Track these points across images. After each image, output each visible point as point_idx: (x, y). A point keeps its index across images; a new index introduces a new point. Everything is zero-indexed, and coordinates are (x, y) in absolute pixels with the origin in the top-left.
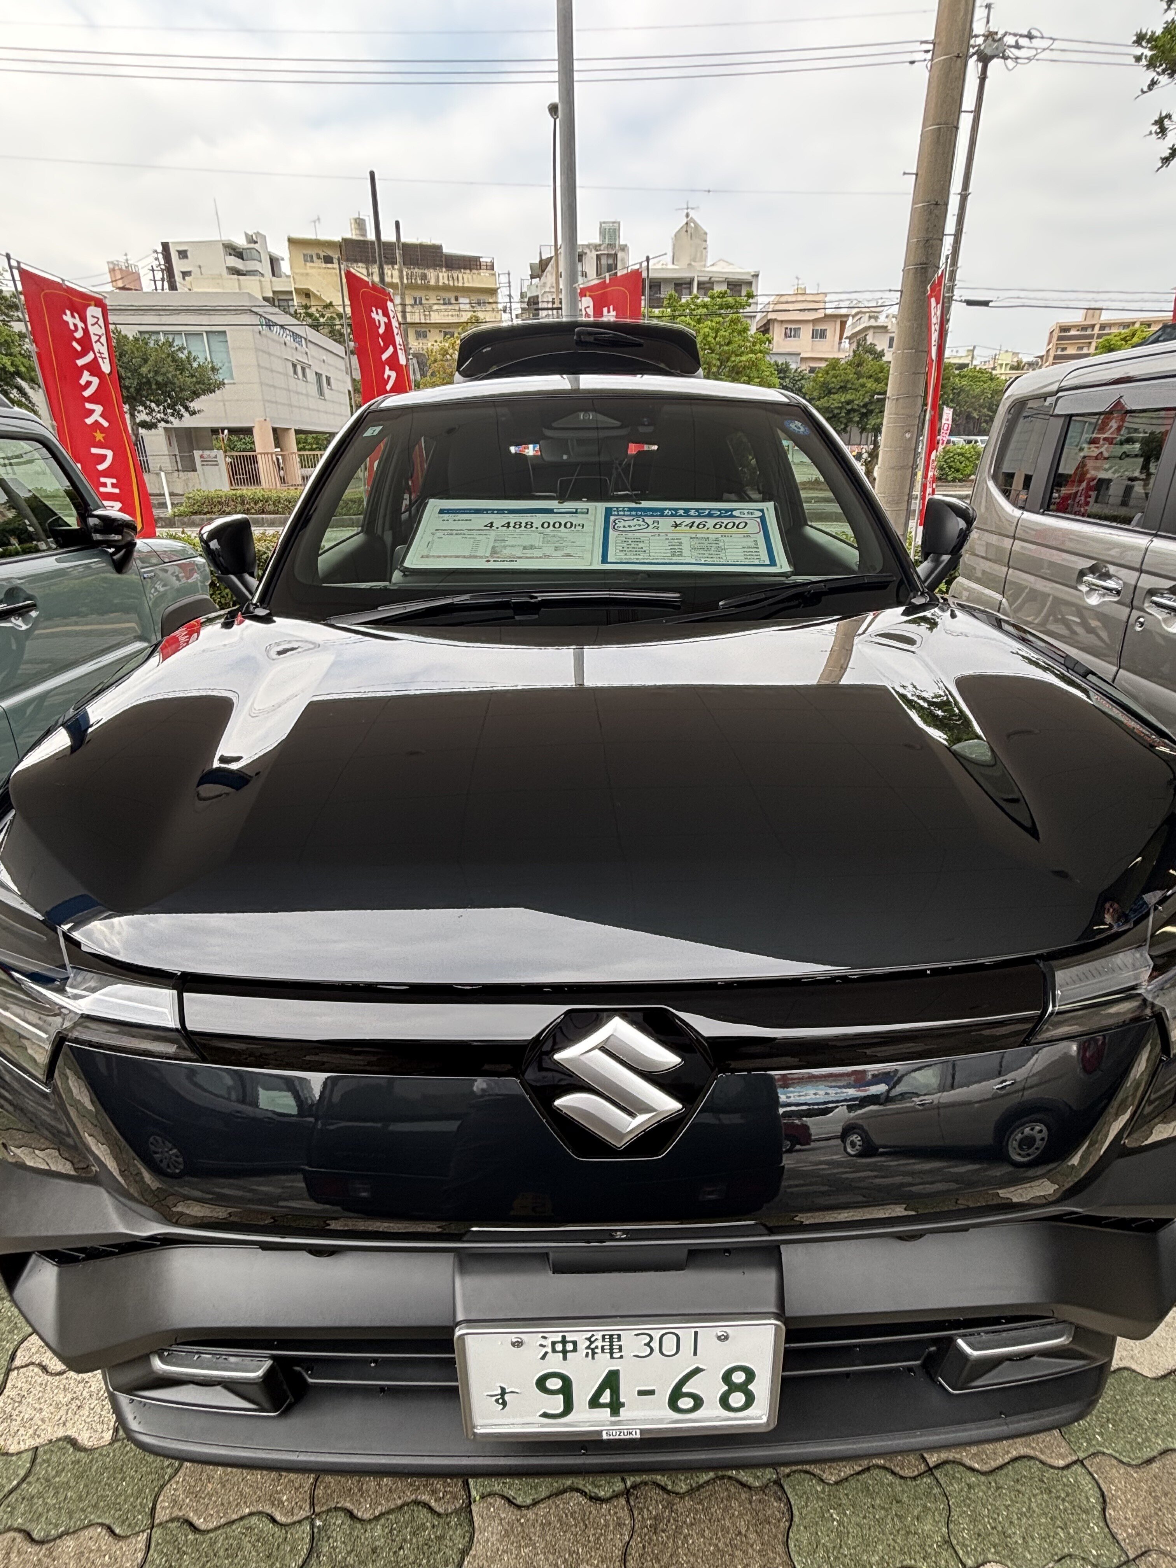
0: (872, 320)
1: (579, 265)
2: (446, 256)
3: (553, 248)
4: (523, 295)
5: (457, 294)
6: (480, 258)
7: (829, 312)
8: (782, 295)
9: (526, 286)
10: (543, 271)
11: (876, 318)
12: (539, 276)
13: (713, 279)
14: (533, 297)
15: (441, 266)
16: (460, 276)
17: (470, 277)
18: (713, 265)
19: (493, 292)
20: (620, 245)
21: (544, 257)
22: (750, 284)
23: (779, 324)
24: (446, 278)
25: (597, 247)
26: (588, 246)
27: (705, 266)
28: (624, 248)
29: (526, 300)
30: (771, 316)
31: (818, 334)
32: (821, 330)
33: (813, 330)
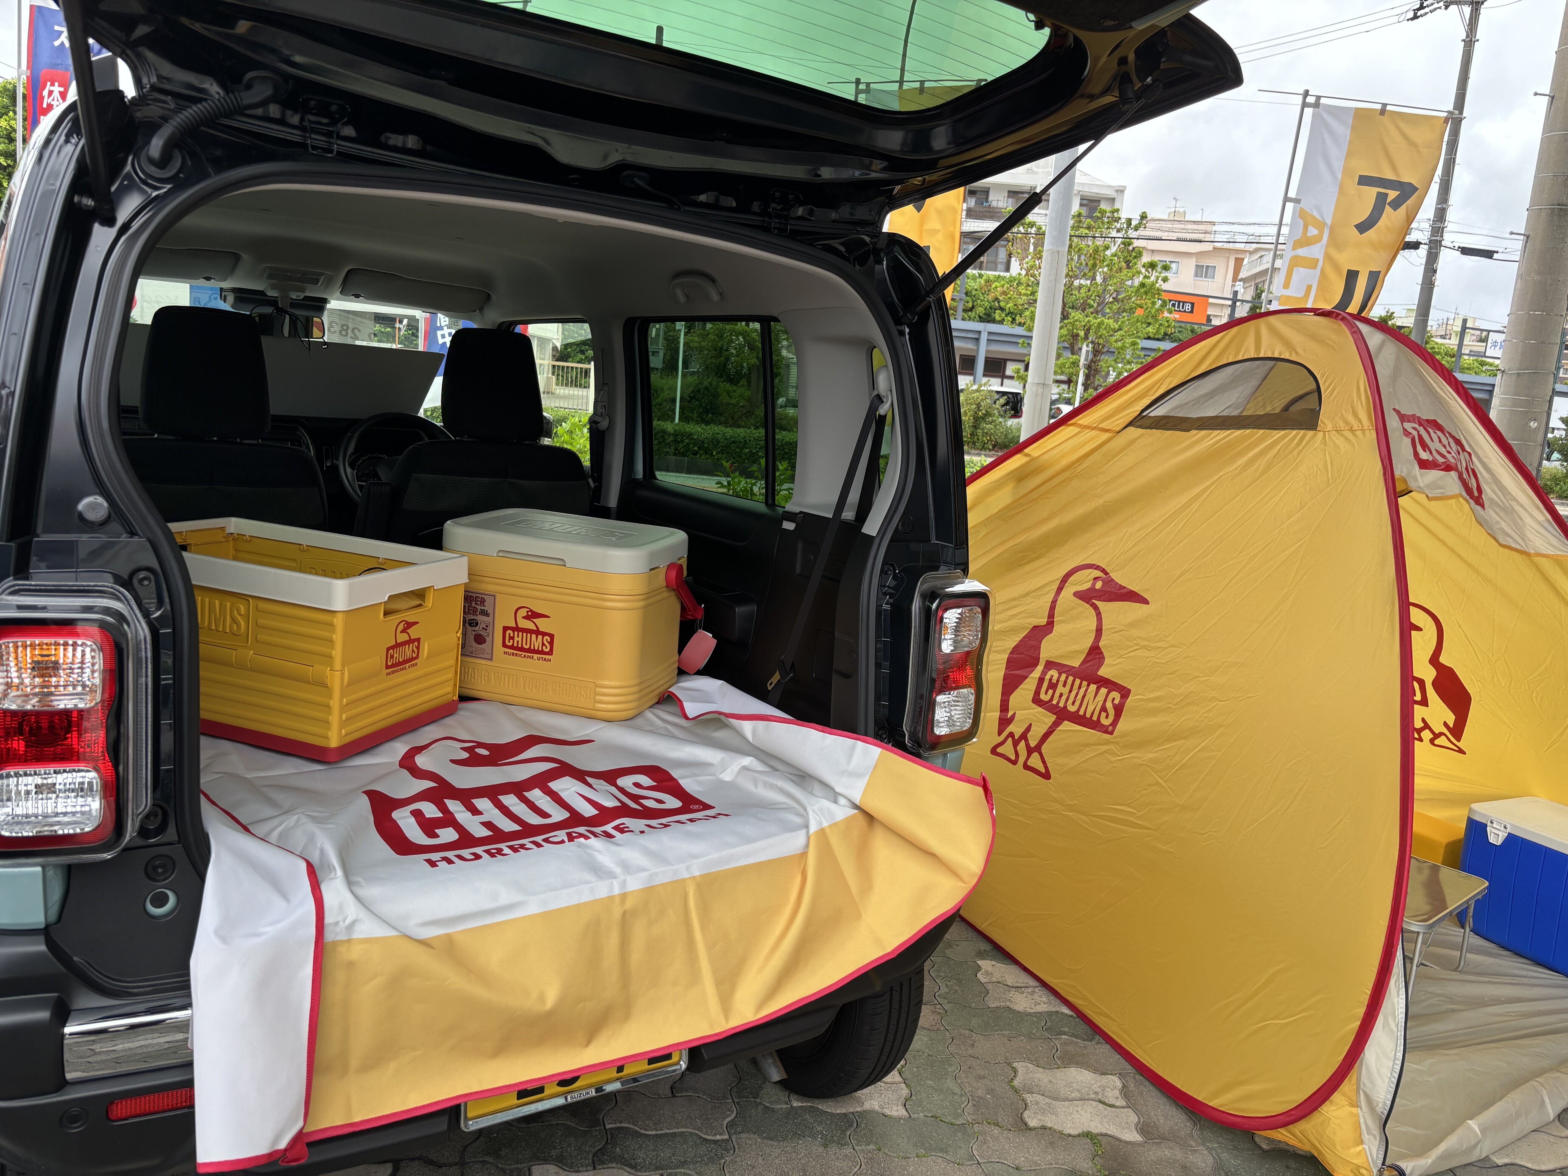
7: (1219, 245)
31: (1203, 271)
32: (1207, 267)
33: (1197, 266)
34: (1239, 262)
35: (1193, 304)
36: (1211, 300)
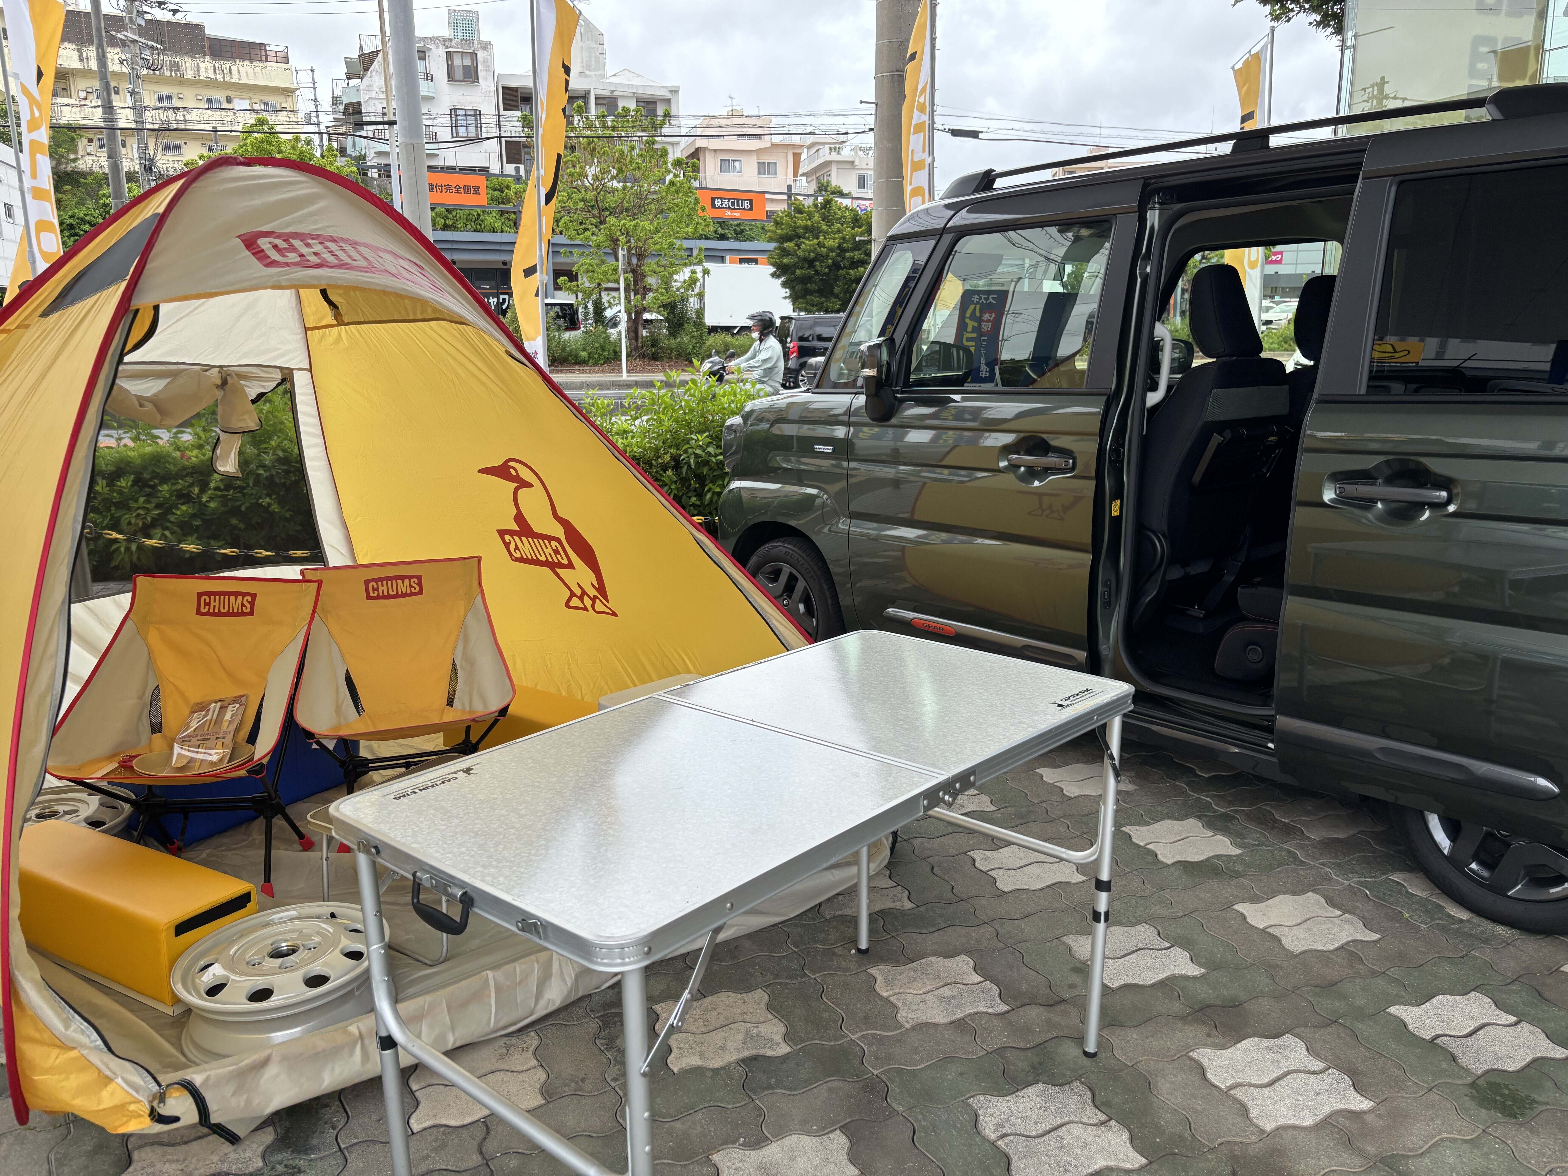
0: (834, 154)
1: (420, 65)
2: (211, 39)
3: (379, 39)
4: (335, 101)
5: (230, 93)
6: (265, 45)
7: (777, 139)
8: (711, 118)
9: (340, 88)
10: (366, 69)
11: (838, 150)
12: (360, 77)
13: (616, 93)
14: (353, 104)
15: (204, 54)
16: (234, 68)
17: (250, 70)
18: (615, 75)
19: (288, 92)
20: (480, 42)
21: (366, 50)
22: (668, 101)
23: (713, 154)
24: (211, 71)
25: (446, 41)
26: (434, 39)
27: (603, 76)
28: (486, 46)
29: (341, 108)
30: (701, 143)
31: (765, 168)
32: (768, 163)
33: (758, 163)
34: (797, 157)
35: (751, 201)
36: (768, 196)
